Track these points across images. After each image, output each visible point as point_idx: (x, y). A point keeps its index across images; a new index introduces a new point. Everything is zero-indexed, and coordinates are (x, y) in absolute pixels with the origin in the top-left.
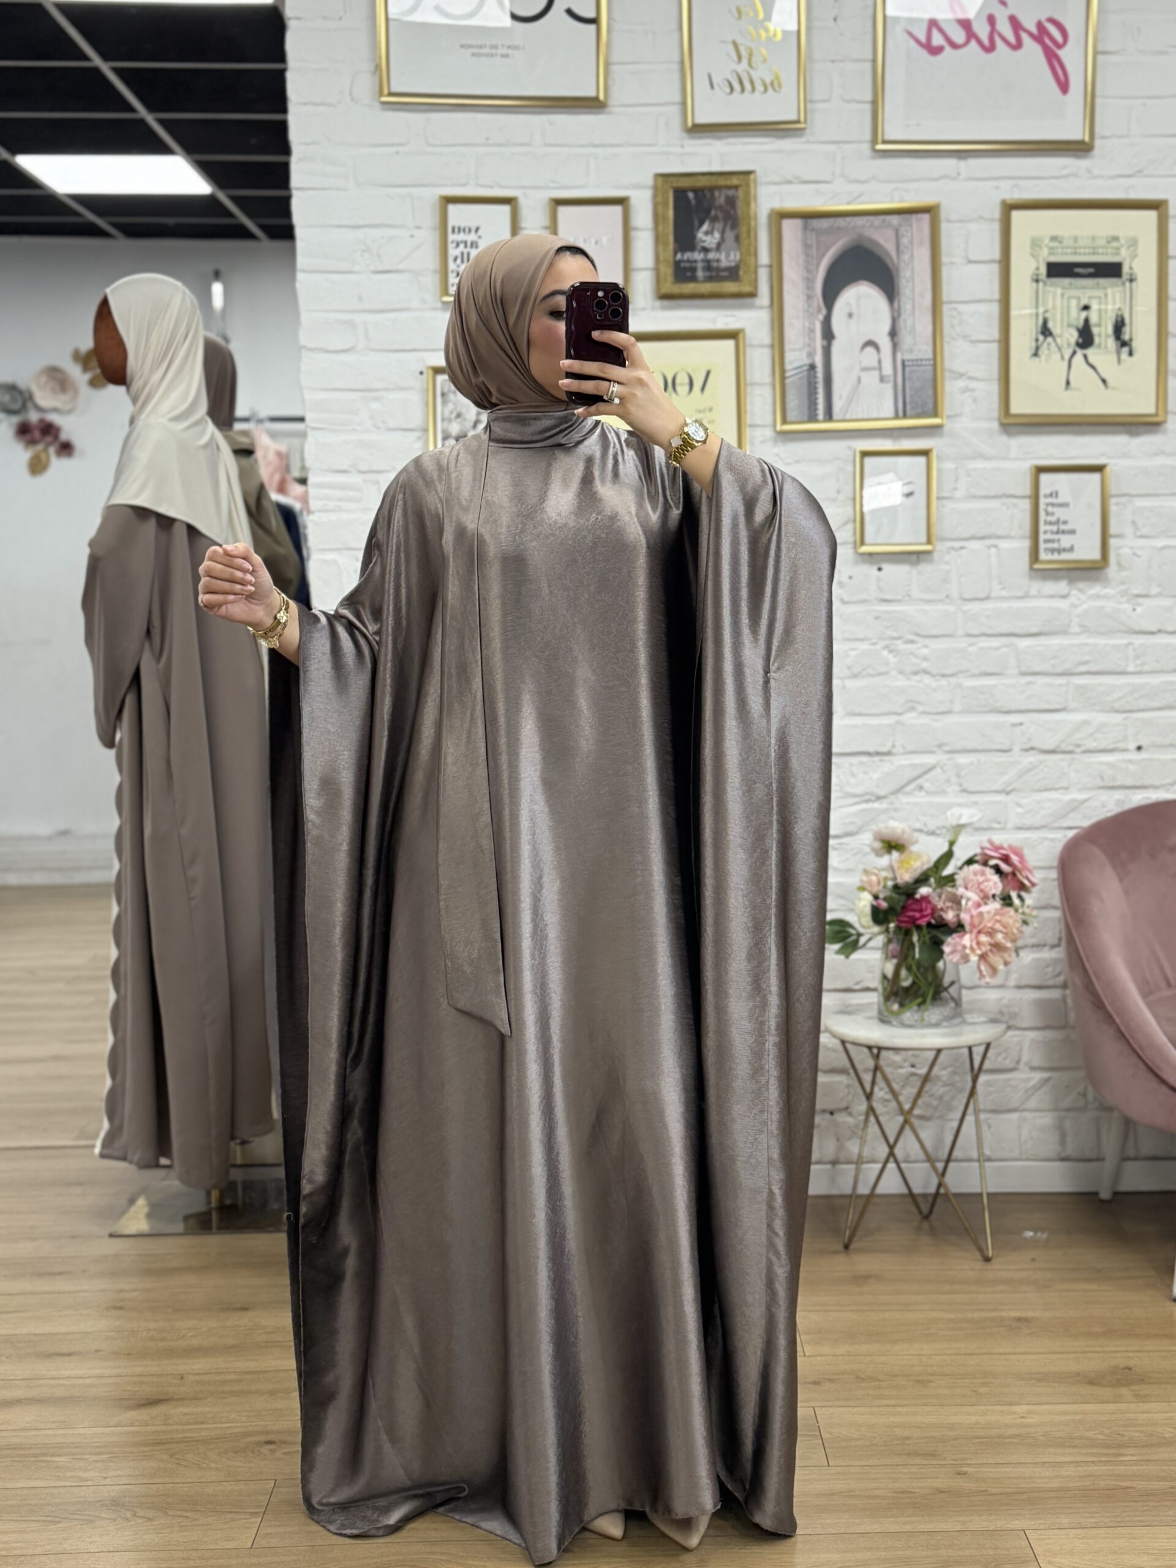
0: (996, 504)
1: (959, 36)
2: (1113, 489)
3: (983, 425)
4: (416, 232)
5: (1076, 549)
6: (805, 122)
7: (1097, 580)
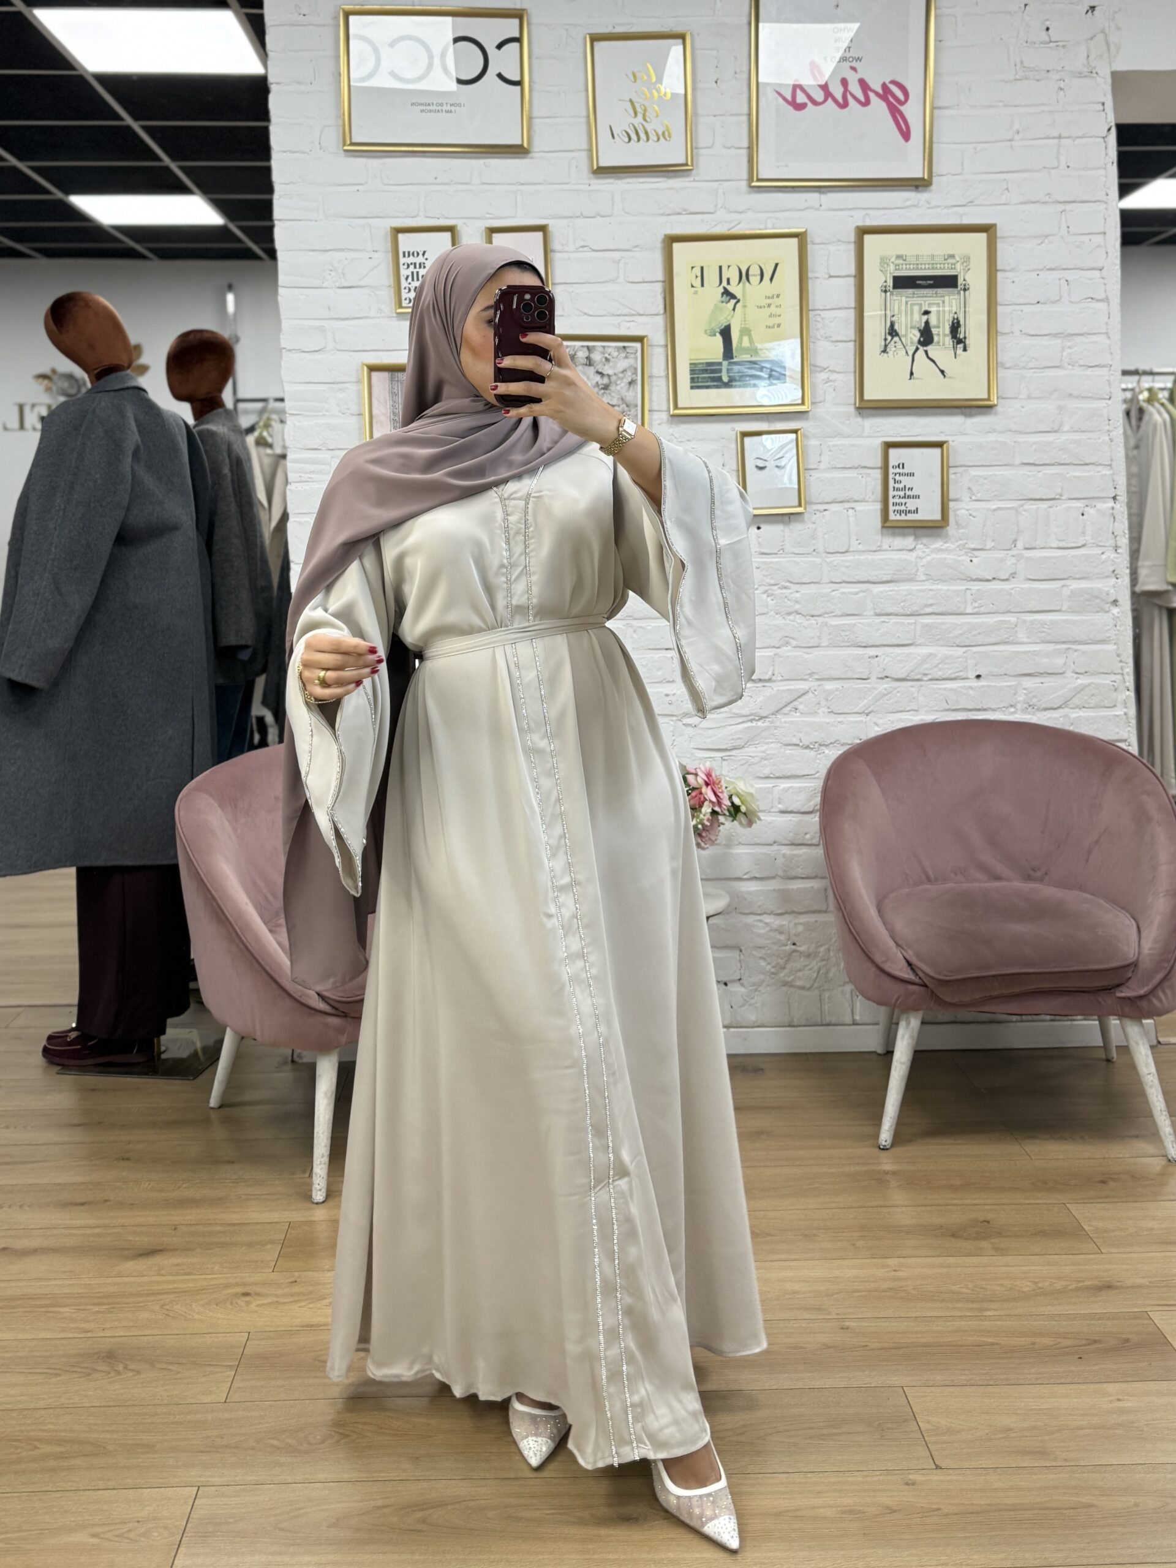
0: (853, 474)
1: (819, 96)
2: (953, 460)
3: (843, 409)
4: (375, 255)
5: (920, 511)
6: (692, 165)
7: (938, 536)
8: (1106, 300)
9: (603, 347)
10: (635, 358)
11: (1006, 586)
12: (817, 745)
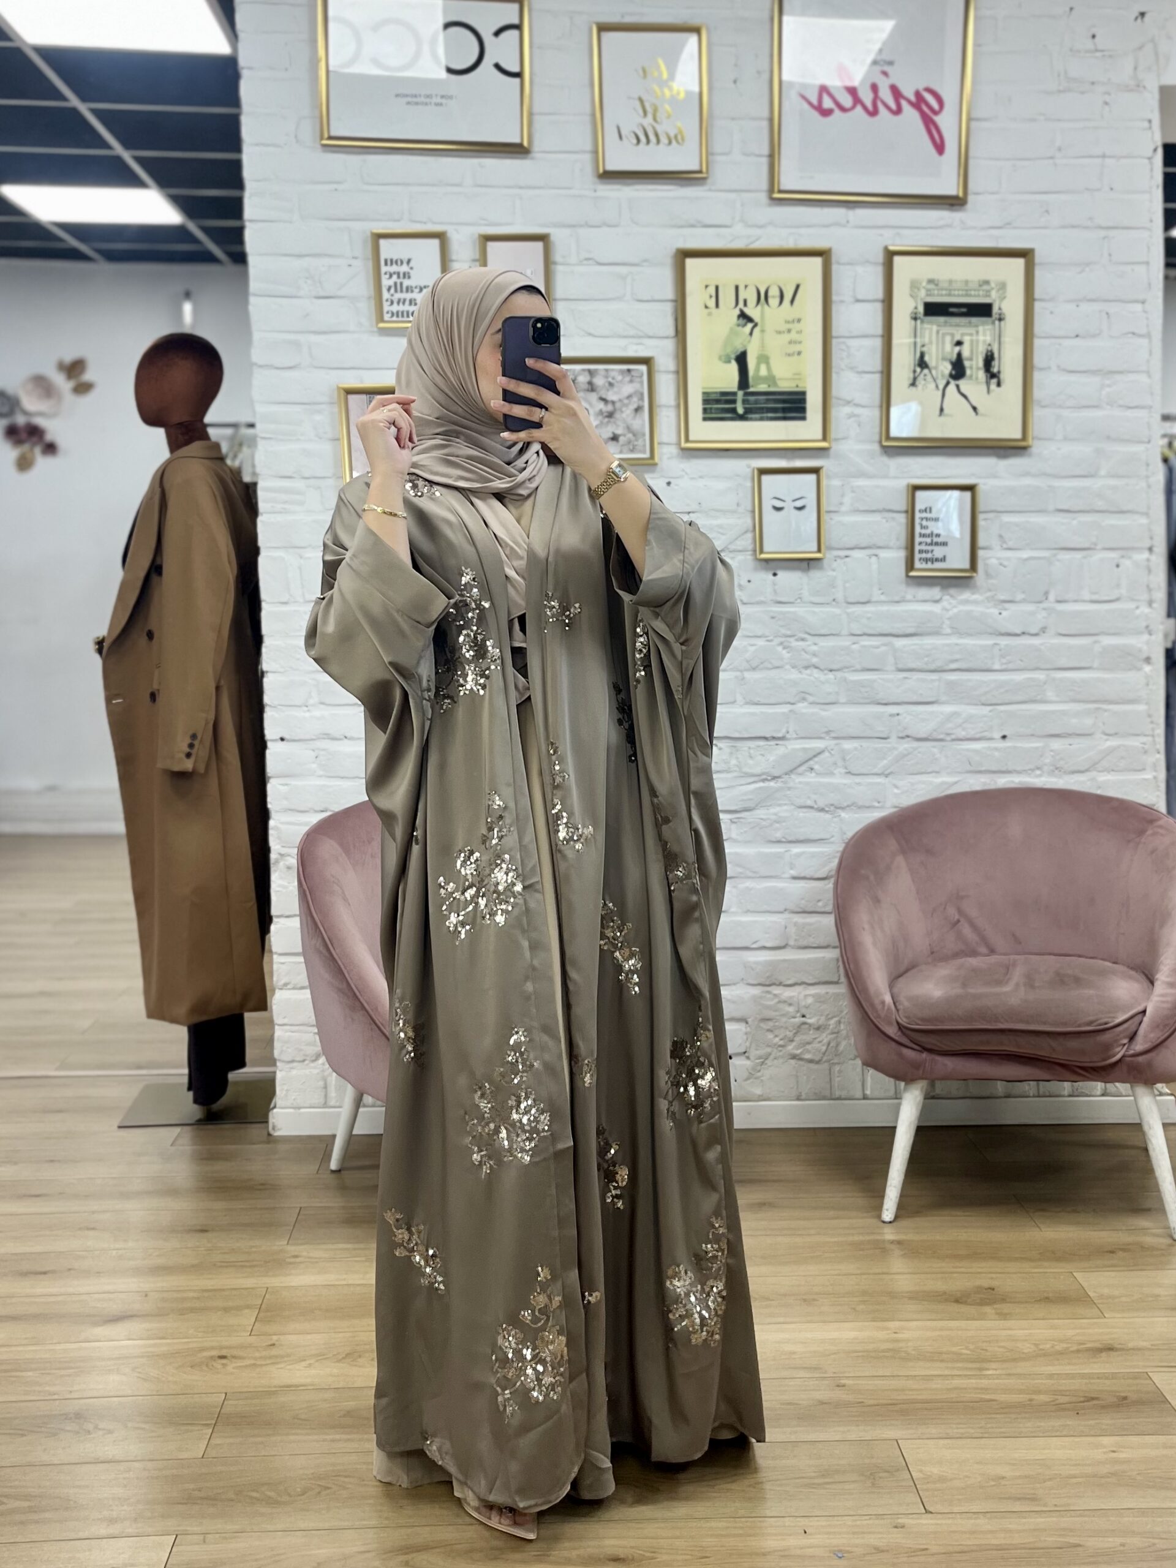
0: (877, 517)
1: (847, 101)
2: (981, 505)
3: (865, 446)
4: (355, 263)
5: (947, 559)
6: (707, 172)
7: (967, 587)
8: (1148, 336)
9: (607, 370)
10: (642, 383)
11: (1035, 641)
12: (832, 808)
